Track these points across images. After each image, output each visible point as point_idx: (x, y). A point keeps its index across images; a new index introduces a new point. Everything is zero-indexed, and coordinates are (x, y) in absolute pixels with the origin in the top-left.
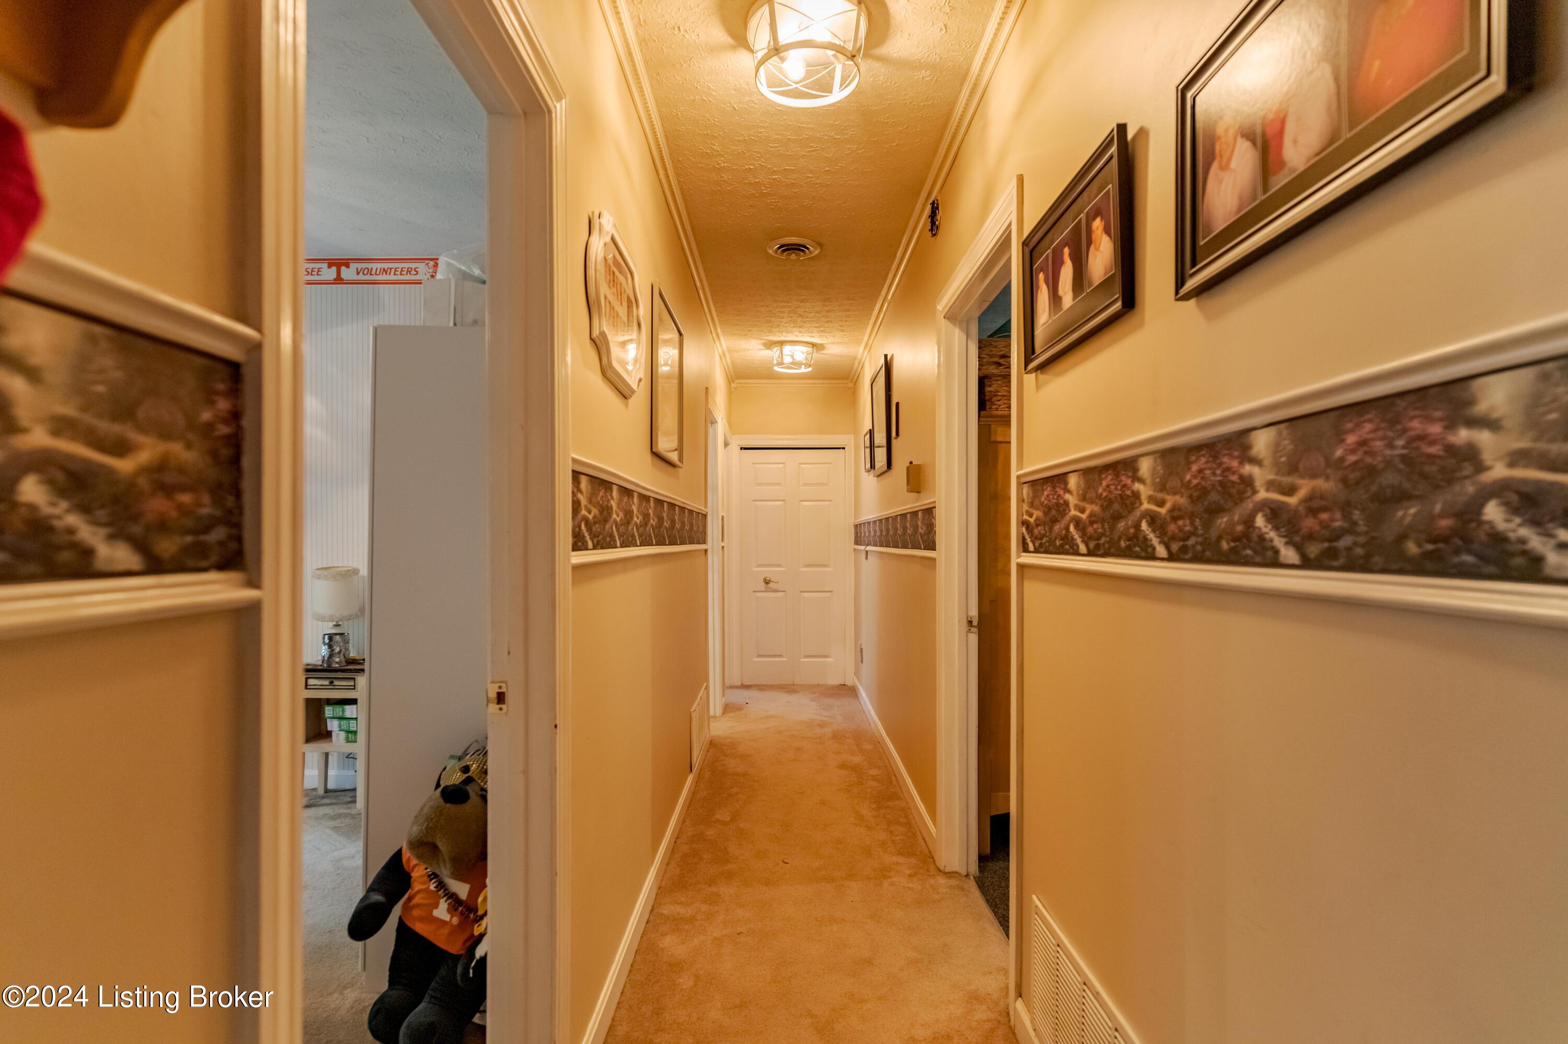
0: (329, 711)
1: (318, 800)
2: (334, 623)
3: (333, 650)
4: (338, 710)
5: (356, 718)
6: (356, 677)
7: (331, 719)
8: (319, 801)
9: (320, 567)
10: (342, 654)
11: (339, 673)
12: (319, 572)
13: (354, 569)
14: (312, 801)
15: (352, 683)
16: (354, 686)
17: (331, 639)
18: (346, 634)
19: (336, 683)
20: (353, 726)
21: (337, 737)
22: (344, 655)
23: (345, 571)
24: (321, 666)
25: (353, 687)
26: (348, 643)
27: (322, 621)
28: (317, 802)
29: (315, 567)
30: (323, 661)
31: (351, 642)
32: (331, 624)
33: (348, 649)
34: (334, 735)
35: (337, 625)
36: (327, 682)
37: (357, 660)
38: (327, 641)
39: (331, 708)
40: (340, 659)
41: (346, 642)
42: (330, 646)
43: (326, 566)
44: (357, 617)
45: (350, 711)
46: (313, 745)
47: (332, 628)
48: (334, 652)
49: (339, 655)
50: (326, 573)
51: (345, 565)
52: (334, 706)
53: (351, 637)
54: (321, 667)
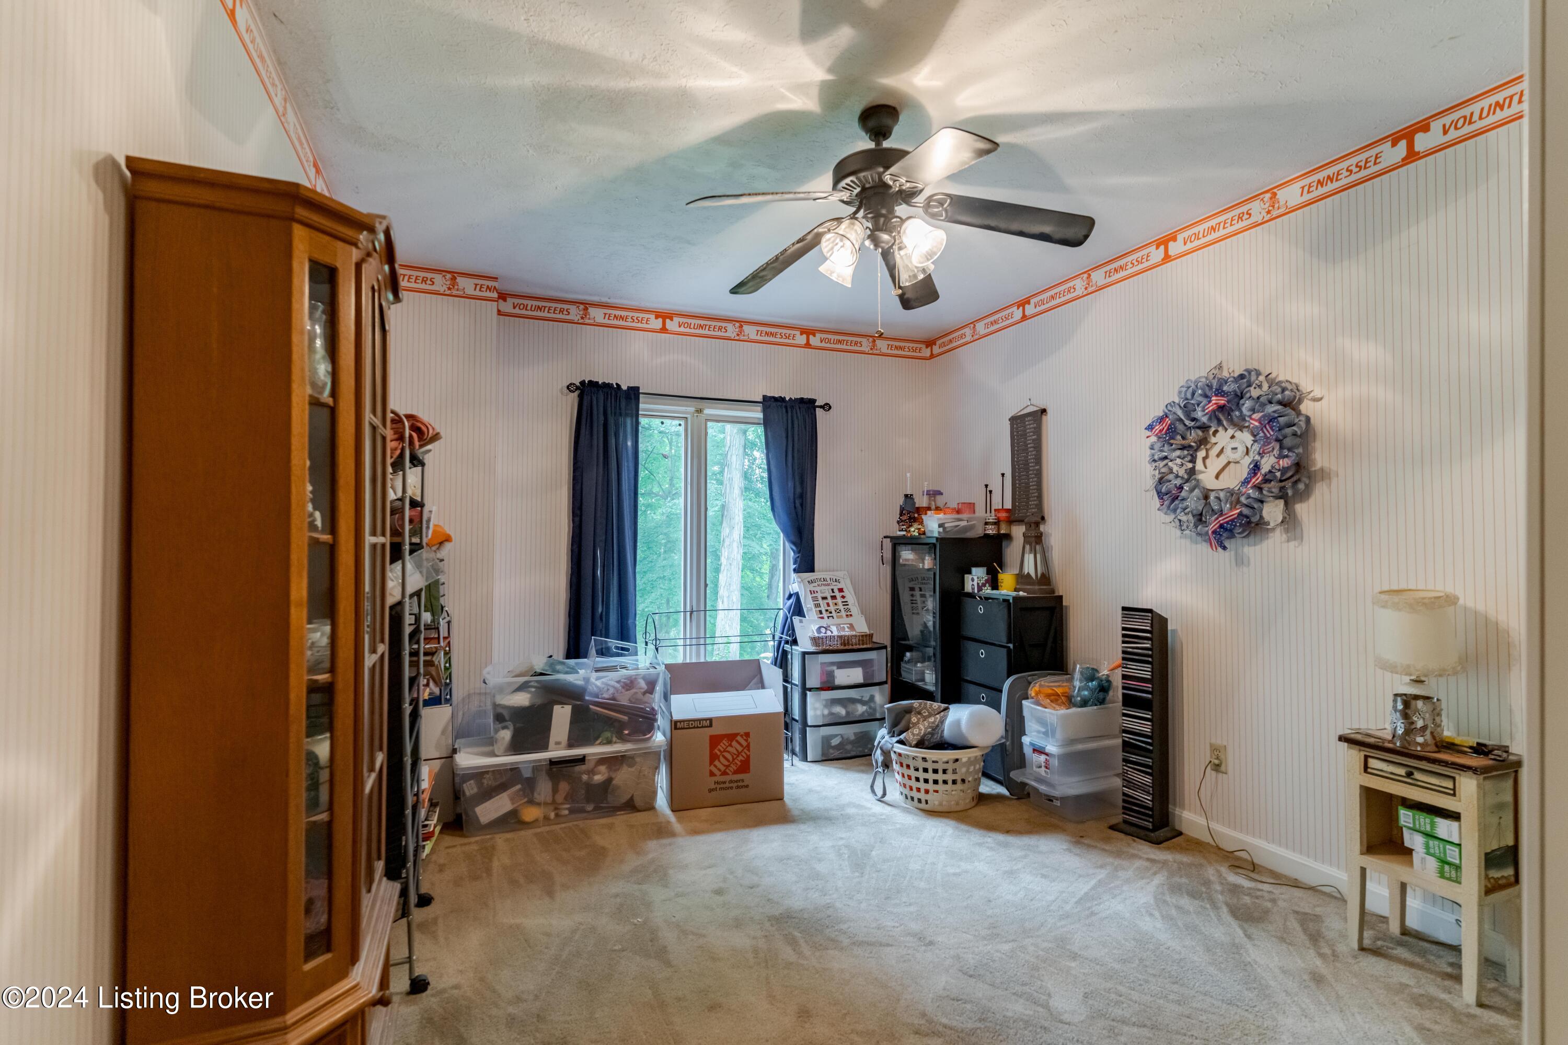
0: (1405, 816)
1: (1391, 945)
2: (1413, 678)
3: (1413, 723)
4: (1424, 821)
5: (1459, 845)
6: (1457, 777)
7: (1411, 831)
8: (1393, 949)
9: (1386, 588)
10: (1428, 732)
11: (1424, 763)
12: (1383, 596)
13: (1447, 596)
14: (1379, 943)
15: (1450, 784)
16: (1454, 789)
17: (1407, 704)
18: (1435, 700)
19: (1417, 775)
20: (1452, 854)
21: (1422, 863)
22: (1432, 733)
23: (1430, 598)
24: (1389, 742)
25: (1452, 792)
26: (1439, 715)
27: (1392, 672)
28: (1388, 948)
29: (1377, 589)
30: (1394, 737)
31: (1444, 714)
32: (1407, 679)
33: (1440, 726)
34: (1416, 857)
35: (1418, 681)
36: (1402, 771)
37: (1457, 745)
38: (1400, 706)
39: (1410, 814)
40: (1425, 740)
41: (1436, 713)
42: (1405, 715)
43: (1395, 587)
44: (1455, 673)
45: (1444, 827)
46: (1379, 861)
47: (1406, 684)
48: (1413, 727)
49: (1424, 732)
50: (1396, 599)
51: (1431, 587)
52: (1415, 812)
53: (1444, 705)
54: (1391, 746)
